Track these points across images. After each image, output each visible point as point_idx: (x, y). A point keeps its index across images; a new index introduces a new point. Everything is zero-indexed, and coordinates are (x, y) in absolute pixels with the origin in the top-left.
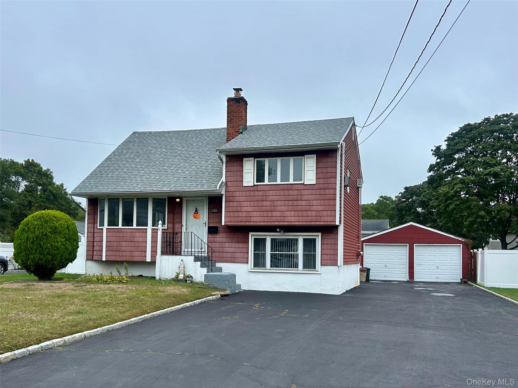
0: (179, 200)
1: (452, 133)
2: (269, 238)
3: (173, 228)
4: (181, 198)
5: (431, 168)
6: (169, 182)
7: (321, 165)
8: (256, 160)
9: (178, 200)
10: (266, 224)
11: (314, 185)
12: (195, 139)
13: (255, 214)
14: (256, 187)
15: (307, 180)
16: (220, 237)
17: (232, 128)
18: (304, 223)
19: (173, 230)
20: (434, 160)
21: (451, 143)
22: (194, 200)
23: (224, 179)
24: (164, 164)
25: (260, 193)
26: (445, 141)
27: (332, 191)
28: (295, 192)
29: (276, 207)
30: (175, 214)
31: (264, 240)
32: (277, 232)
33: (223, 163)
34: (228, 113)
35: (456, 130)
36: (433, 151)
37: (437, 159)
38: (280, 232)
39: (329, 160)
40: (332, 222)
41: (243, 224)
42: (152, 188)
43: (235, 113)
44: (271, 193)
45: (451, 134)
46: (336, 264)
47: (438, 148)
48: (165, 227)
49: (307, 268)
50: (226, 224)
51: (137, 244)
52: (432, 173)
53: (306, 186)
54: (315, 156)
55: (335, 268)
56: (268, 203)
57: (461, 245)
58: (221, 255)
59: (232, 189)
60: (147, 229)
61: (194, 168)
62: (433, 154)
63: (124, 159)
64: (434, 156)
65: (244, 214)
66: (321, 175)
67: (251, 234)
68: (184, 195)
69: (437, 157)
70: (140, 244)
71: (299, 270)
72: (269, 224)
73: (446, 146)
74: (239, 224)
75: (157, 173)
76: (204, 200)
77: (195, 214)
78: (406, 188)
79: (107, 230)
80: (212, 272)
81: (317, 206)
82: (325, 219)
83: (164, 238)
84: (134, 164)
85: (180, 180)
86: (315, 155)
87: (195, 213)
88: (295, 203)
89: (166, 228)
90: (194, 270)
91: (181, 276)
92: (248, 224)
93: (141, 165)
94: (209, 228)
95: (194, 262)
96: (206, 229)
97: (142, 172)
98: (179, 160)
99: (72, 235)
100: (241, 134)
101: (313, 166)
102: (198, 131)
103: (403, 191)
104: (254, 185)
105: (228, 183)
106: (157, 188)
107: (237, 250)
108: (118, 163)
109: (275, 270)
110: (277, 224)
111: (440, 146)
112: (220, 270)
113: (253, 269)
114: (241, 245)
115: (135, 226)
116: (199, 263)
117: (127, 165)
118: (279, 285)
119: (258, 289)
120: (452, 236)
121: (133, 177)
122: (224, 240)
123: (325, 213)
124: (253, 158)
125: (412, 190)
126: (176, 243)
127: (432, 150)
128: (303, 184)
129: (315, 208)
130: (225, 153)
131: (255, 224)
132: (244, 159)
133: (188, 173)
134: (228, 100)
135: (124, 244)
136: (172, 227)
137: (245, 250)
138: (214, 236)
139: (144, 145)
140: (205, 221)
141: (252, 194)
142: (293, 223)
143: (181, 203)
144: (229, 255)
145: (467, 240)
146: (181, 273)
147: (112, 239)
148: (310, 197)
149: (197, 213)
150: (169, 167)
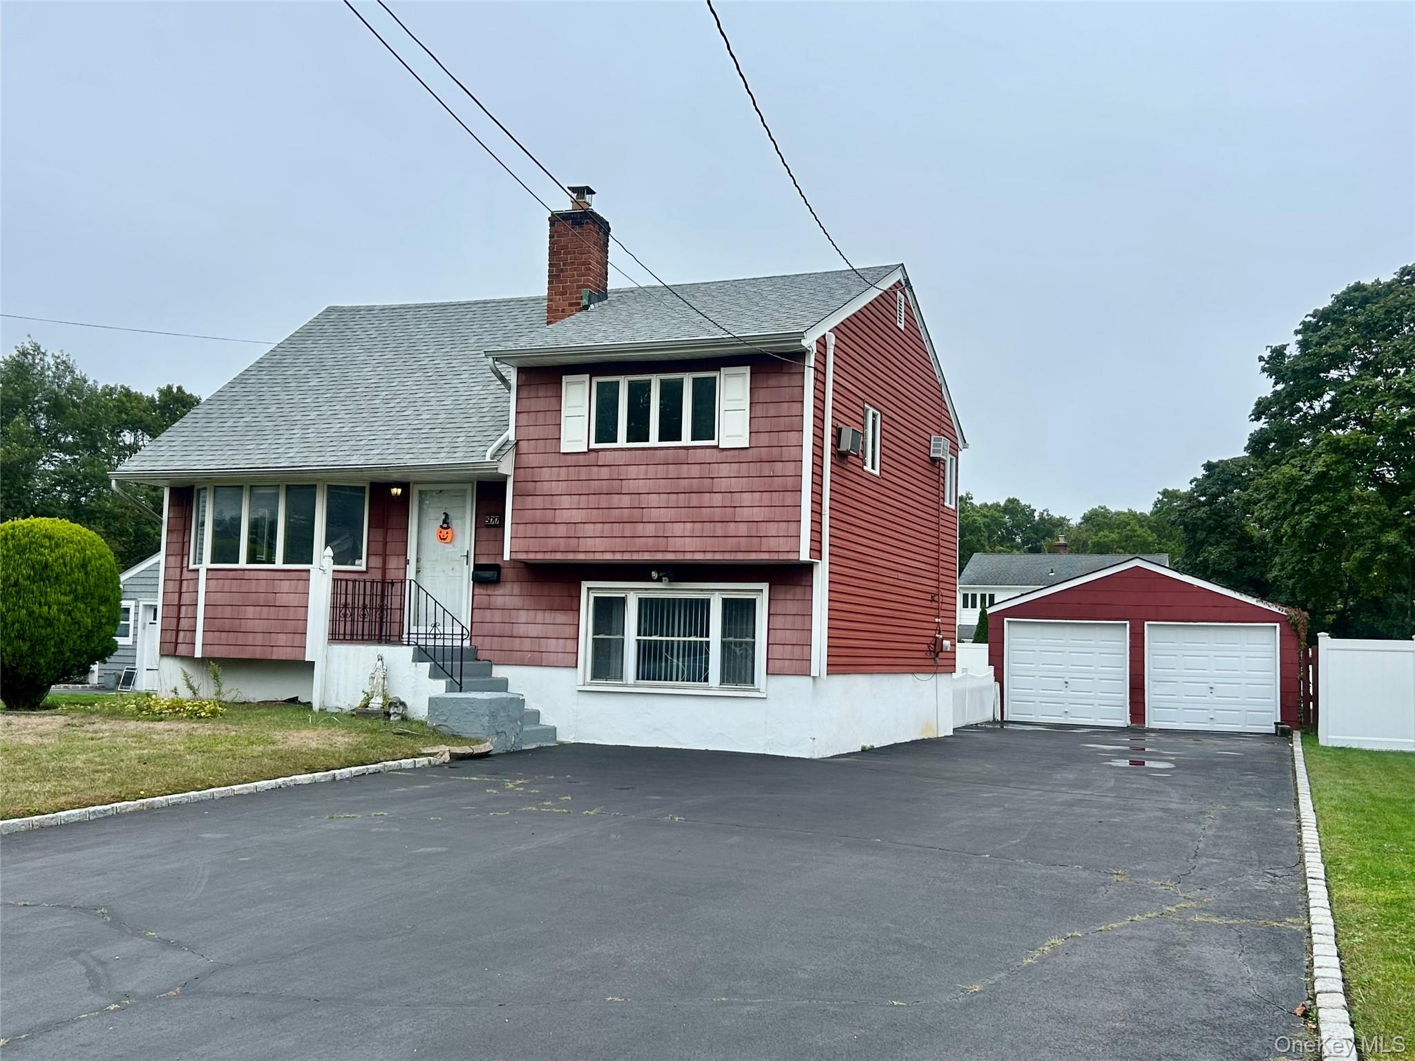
0: (399, 491)
1: (1316, 311)
2: (633, 595)
3: (384, 570)
4: (405, 486)
5: (1261, 409)
6: (370, 443)
7: (763, 395)
8: (595, 380)
9: (396, 491)
10: (618, 557)
11: (744, 451)
12: (477, 326)
13: (590, 529)
14: (594, 454)
15: (727, 436)
16: (506, 595)
17: (562, 294)
18: (718, 557)
19: (384, 574)
20: (1266, 387)
21: (1311, 337)
22: (441, 491)
23: (511, 434)
24: (376, 393)
25: (605, 473)
26: (1297, 332)
27: (790, 468)
28: (695, 471)
29: (645, 510)
30: (389, 531)
31: (622, 602)
32: (650, 580)
33: (509, 390)
34: (552, 254)
35: (1326, 302)
36: (1264, 360)
37: (1276, 383)
38: (659, 580)
39: (785, 380)
40: (791, 553)
41: (559, 556)
42: (321, 459)
43: (569, 253)
44: (633, 471)
45: (1311, 313)
46: (807, 673)
47: (1278, 353)
48: (360, 565)
49: (728, 682)
50: (515, 556)
51: (282, 613)
52: (1262, 424)
53: (725, 453)
54: (747, 370)
55: (804, 681)
56: (626, 501)
57: (1278, 625)
58: (507, 645)
59: (532, 460)
60: (309, 571)
61: (449, 402)
62: (1264, 370)
63: (279, 379)
64: (1266, 374)
65: (562, 531)
66: (763, 424)
67: (585, 585)
68: (412, 478)
69: (1274, 377)
70: (291, 614)
71: (710, 689)
72: (627, 557)
73: (1298, 346)
74: (548, 556)
75: (349, 416)
76: (465, 491)
77: (442, 530)
78: (1209, 466)
79: (210, 573)
80: (461, 691)
81: (752, 507)
82: (772, 543)
83: (357, 596)
84: (301, 392)
85: (400, 437)
86: (749, 367)
87: (441, 526)
88: (695, 499)
89: (363, 568)
90: (413, 685)
91: (376, 703)
92: (571, 556)
93: (316, 396)
94: (477, 567)
95: (414, 664)
96: (467, 571)
97: (313, 415)
98: (418, 383)
99: (96, 586)
100: (584, 312)
101: (740, 397)
102: (494, 304)
103: (1200, 473)
104: (590, 450)
105: (521, 443)
106: (335, 458)
107: (550, 630)
108: (262, 389)
109: (647, 686)
110: (647, 556)
111: (1284, 347)
112: (503, 685)
113: (590, 684)
114: (560, 617)
115: (279, 563)
116: (426, 666)
117: (283, 396)
118: (656, 729)
119: (602, 740)
120: (1253, 601)
121: (286, 427)
122: (515, 602)
123: (772, 529)
124: (588, 375)
125: (1223, 471)
126: (389, 611)
127: (1261, 359)
128: (717, 447)
129: (745, 514)
130: (516, 360)
131: (590, 557)
132: (565, 379)
133: (428, 417)
134: (553, 219)
135: (250, 612)
136: (381, 565)
137: (569, 631)
138: (489, 592)
139: (343, 341)
140: (467, 548)
141: (583, 474)
142: (688, 557)
143: (404, 500)
144: (527, 645)
145: (1293, 612)
146: (375, 694)
147: (220, 598)
148: (736, 484)
149: (448, 528)
150: (386, 401)
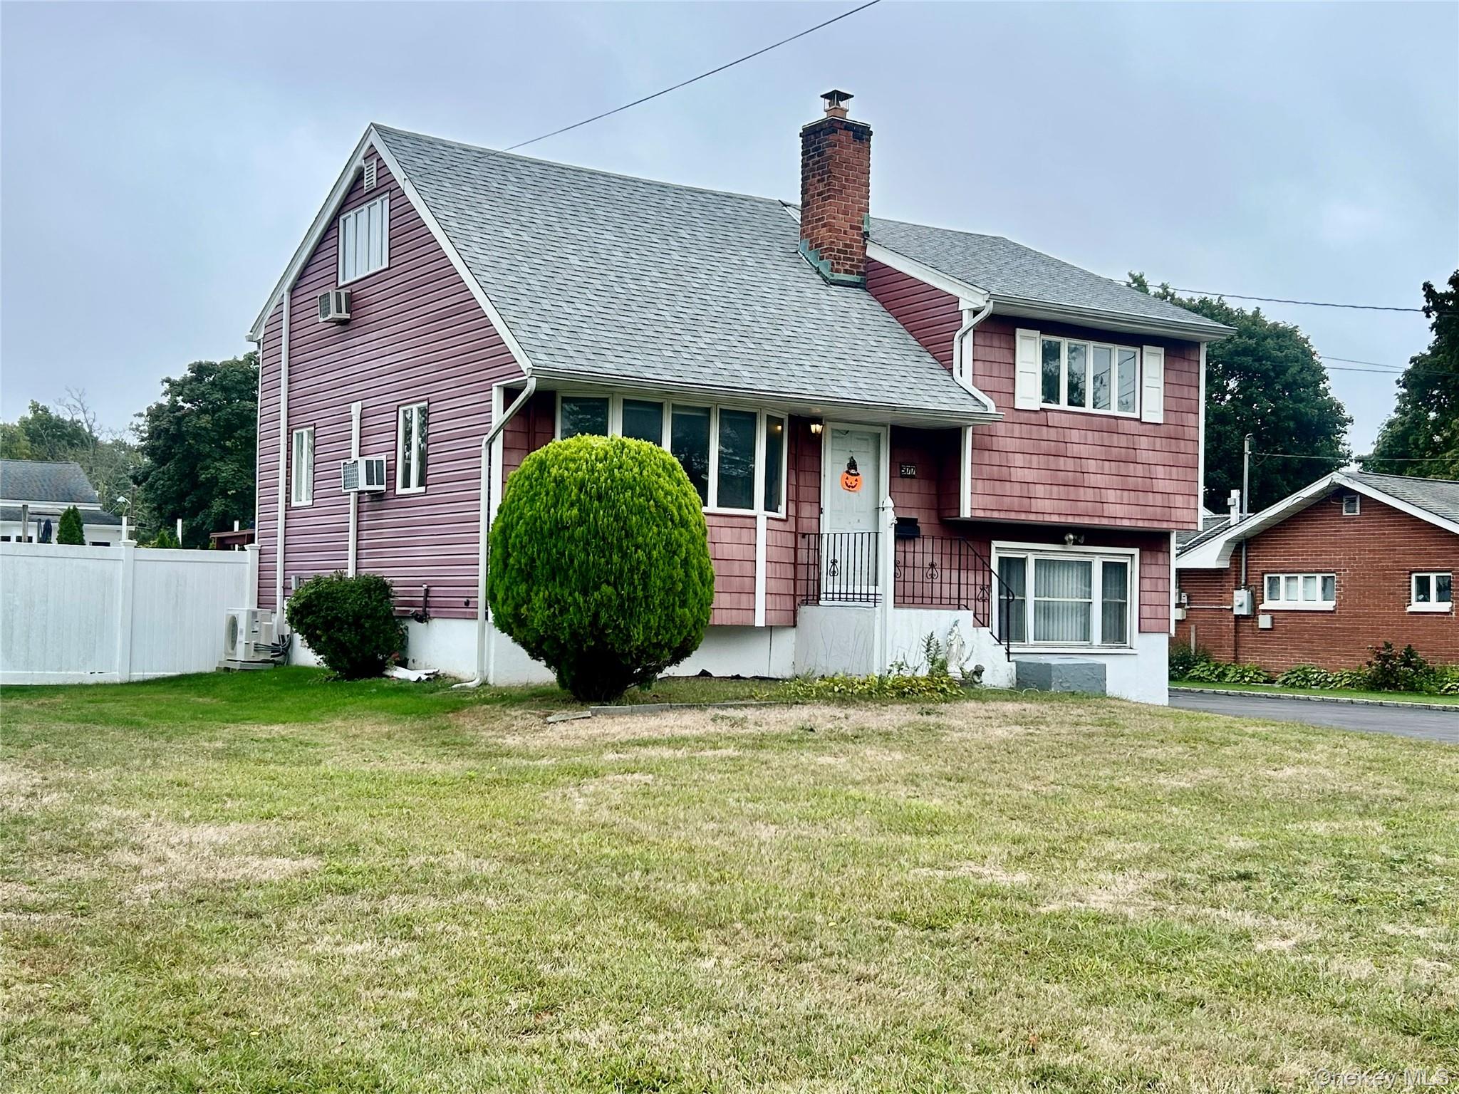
0: (818, 427)
2: (1034, 557)
3: (797, 519)
4: (822, 422)
7: (1172, 376)
8: (1041, 338)
9: (815, 427)
11: (1157, 426)
13: (1040, 490)
14: (1043, 413)
15: (1147, 411)
16: (921, 553)
19: (797, 524)
22: (847, 432)
25: (1052, 434)
27: (1190, 447)
30: (802, 472)
31: (1026, 563)
39: (1187, 366)
40: (1191, 524)
41: (1013, 516)
44: (1075, 435)
46: (1167, 630)
48: (781, 512)
49: (1108, 640)
50: (974, 513)
53: (1144, 427)
54: (1161, 350)
55: (1164, 638)
56: (1070, 464)
60: (755, 517)
65: (1016, 490)
66: (1172, 403)
67: (994, 545)
74: (1003, 516)
76: (880, 435)
77: (849, 477)
81: (1164, 479)
82: (1179, 514)
86: (1163, 349)
87: (848, 472)
88: (1124, 468)
89: (783, 516)
90: (976, 651)
91: (956, 673)
92: (1023, 517)
94: (899, 521)
95: (975, 629)
101: (1158, 376)
104: (1038, 409)
107: (962, 591)
109: (1043, 646)
114: (971, 577)
115: (713, 506)
116: (986, 632)
123: (1179, 501)
124: (1039, 332)
128: (1139, 420)
129: (1160, 485)
131: (1040, 518)
141: (1036, 433)
142: (1118, 523)
143: (818, 439)
146: (953, 662)
148: (1152, 457)
149: (854, 474)
